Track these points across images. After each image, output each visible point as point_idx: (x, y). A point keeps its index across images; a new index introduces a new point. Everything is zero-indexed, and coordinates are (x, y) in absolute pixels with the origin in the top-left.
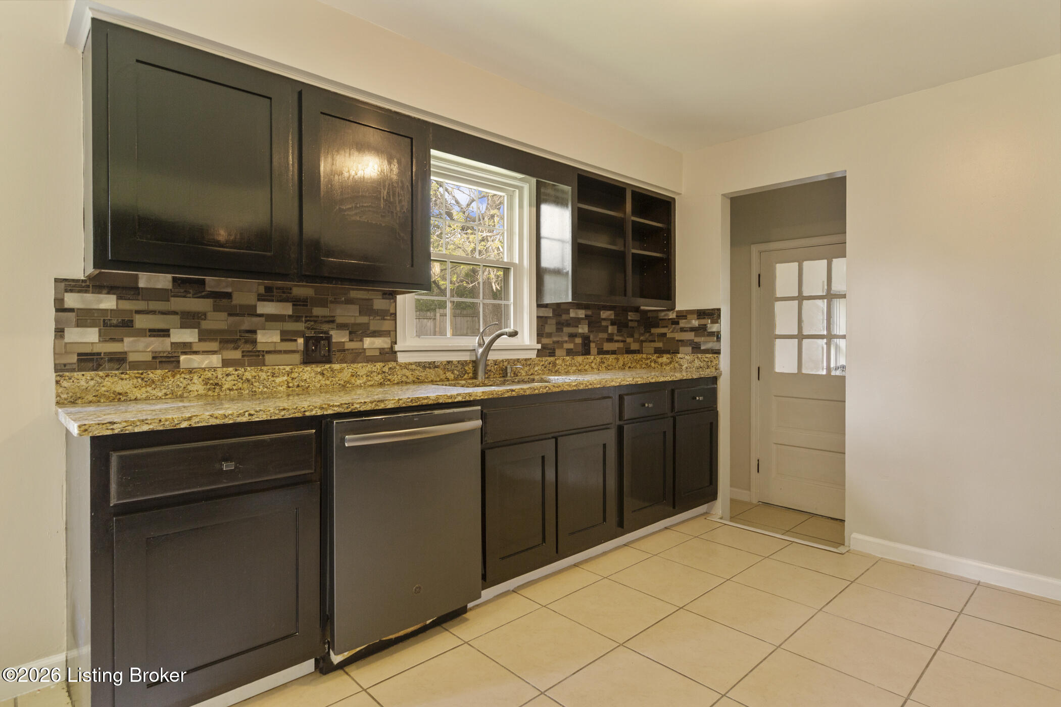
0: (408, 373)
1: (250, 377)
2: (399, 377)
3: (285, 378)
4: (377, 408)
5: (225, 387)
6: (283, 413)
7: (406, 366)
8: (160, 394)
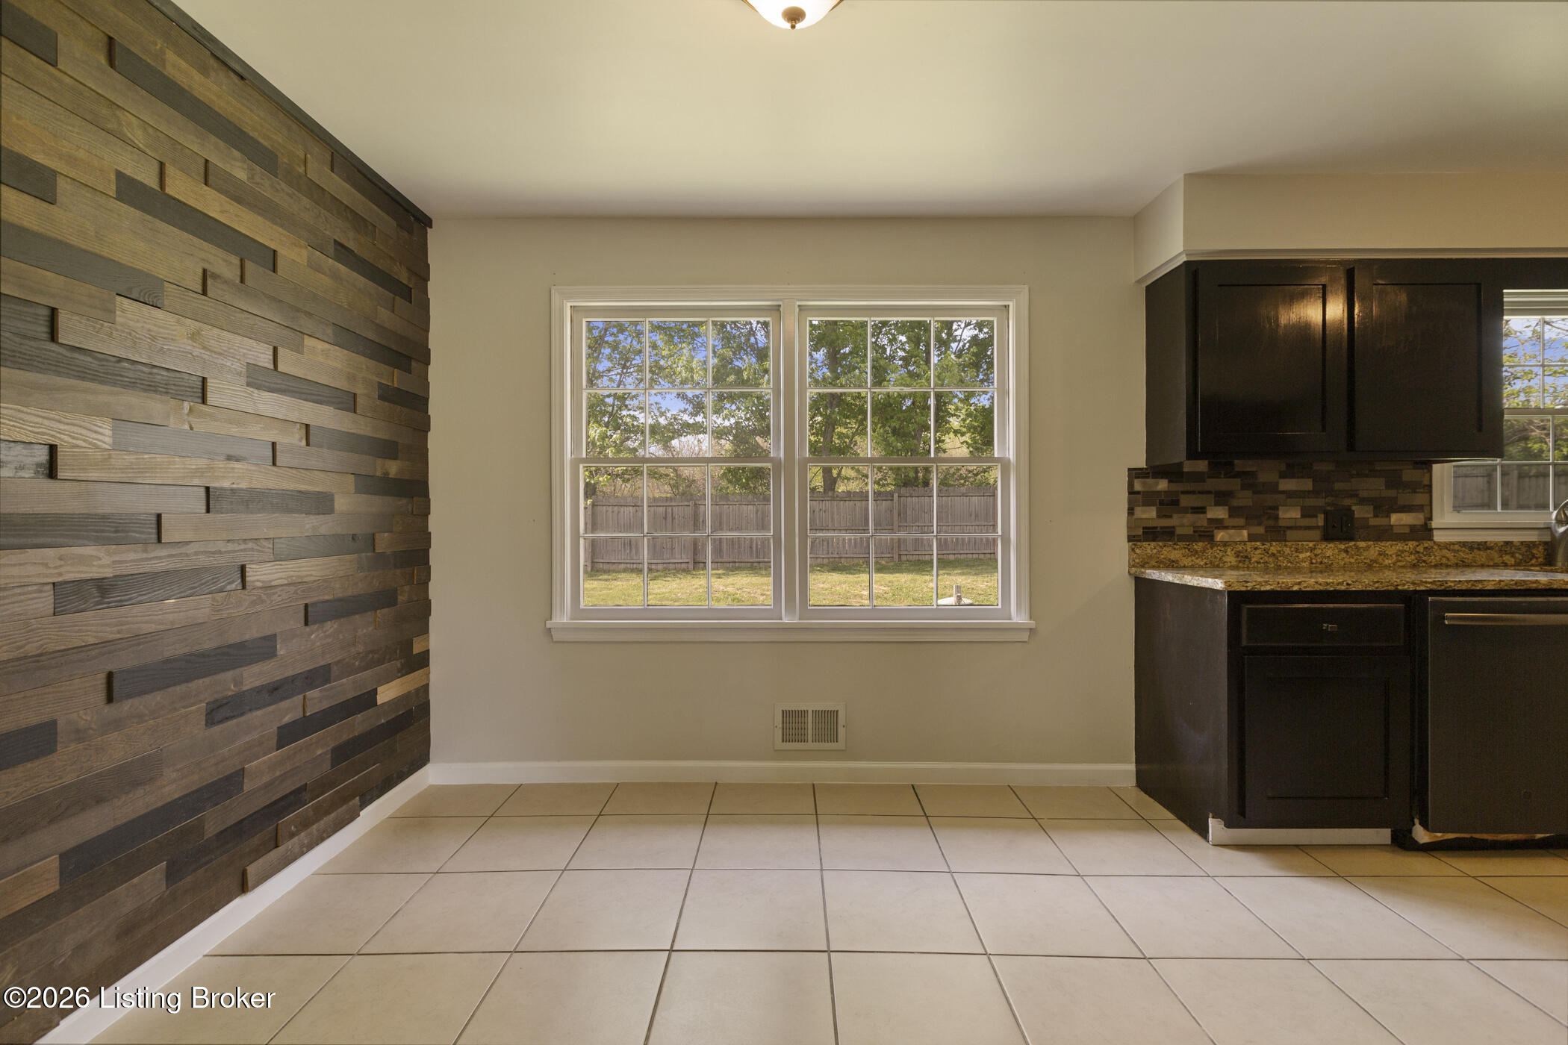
0: (1450, 555)
1: (1275, 552)
2: (1437, 558)
3: (1308, 554)
4: (1474, 588)
5: (1253, 560)
6: (1376, 585)
7: (1447, 546)
8: (1202, 563)
